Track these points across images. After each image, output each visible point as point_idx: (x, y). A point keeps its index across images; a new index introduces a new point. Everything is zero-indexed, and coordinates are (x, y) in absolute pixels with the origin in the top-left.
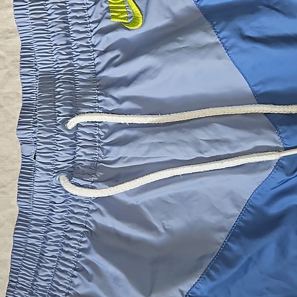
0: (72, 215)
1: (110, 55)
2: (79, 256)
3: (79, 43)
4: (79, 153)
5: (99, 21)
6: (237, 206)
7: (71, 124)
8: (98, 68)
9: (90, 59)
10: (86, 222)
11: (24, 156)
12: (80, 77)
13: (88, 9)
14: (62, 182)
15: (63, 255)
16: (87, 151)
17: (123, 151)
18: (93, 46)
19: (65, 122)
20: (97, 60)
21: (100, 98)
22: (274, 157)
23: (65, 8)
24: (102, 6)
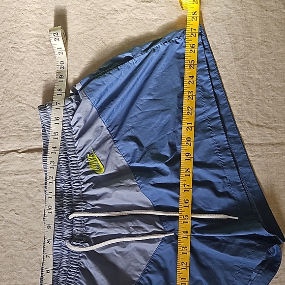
0: (71, 260)
1: (89, 184)
2: (76, 280)
3: (74, 178)
4: (74, 230)
7: (71, 217)
8: (83, 190)
9: (79, 186)
10: (79, 263)
12: (75, 194)
13: (79, 163)
14: (67, 244)
15: (68, 280)
16: (78, 229)
17: (95, 229)
18: (81, 179)
19: (67, 216)
20: (83, 186)
21: (84, 204)
23: (68, 162)
24: (85, 162)
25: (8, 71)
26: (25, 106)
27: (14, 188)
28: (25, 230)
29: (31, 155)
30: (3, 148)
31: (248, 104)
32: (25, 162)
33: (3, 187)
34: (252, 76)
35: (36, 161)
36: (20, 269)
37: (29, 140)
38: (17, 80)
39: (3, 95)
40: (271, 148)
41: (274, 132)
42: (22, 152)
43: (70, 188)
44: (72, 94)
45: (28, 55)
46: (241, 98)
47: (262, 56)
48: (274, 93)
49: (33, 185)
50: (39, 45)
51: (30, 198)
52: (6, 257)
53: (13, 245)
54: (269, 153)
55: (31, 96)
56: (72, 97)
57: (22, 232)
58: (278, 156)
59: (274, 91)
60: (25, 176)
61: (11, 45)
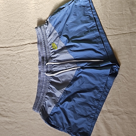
0: (47, 79)
1: (52, 53)
5: (51, 48)
6: (73, 76)
7: (47, 64)
8: (51, 55)
9: (49, 54)
11: (39, 70)
12: (48, 57)
14: (45, 74)
15: (46, 86)
16: (49, 69)
17: (55, 68)
18: (50, 52)
19: (45, 64)
20: (51, 54)
21: (51, 60)
22: (76, 68)
24: (51, 46)
25: (26, 17)
26: (32, 28)
27: (29, 56)
28: (33, 70)
29: (34, 45)
30: (25, 43)
31: (106, 21)
32: (32, 47)
33: (25, 56)
34: (108, 11)
35: (35, 47)
36: (31, 84)
37: (33, 40)
38: (29, 19)
39: (24, 25)
40: (114, 36)
41: (116, 30)
42: (31, 44)
43: (46, 55)
44: (46, 23)
45: (32, 10)
46: (104, 19)
47: (111, 3)
48: (115, 16)
49: (35, 55)
50: (35, 6)
51: (34, 59)
52: (27, 80)
53: (29, 76)
54: (114, 38)
55: (34, 25)
56: (46, 24)
57: (32, 71)
58: (117, 39)
59: (115, 15)
60: (32, 52)
61: (27, 7)
